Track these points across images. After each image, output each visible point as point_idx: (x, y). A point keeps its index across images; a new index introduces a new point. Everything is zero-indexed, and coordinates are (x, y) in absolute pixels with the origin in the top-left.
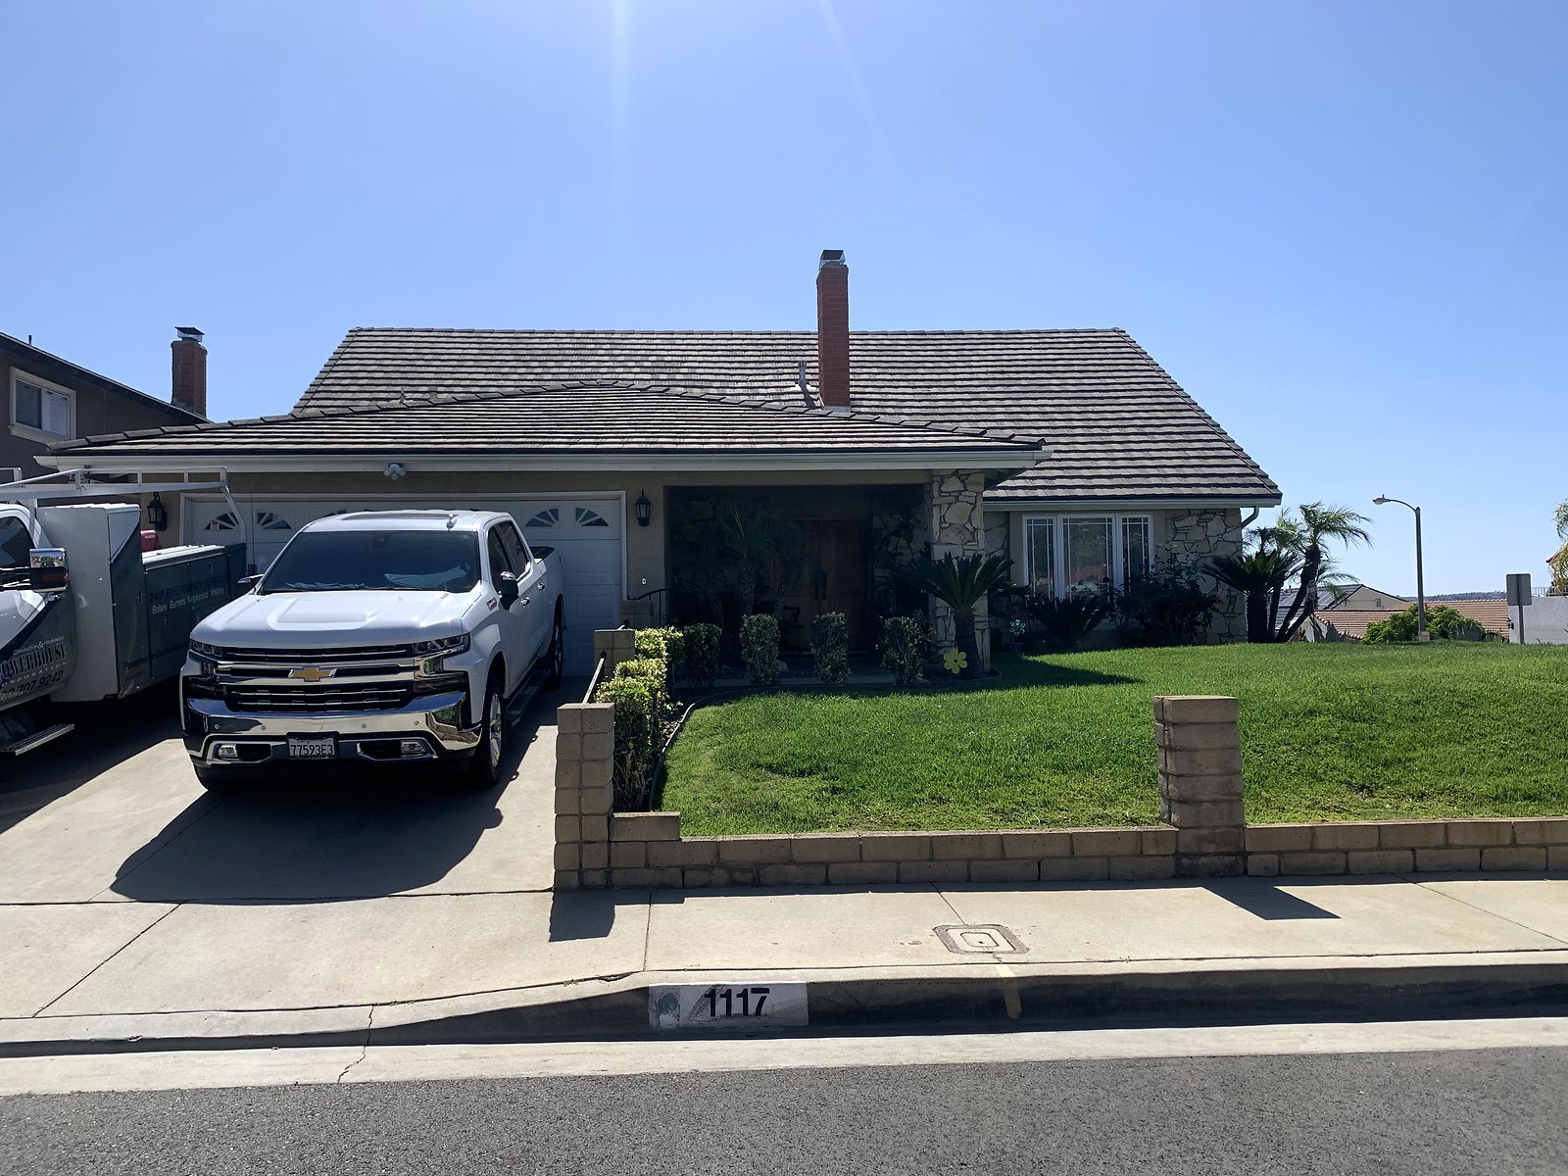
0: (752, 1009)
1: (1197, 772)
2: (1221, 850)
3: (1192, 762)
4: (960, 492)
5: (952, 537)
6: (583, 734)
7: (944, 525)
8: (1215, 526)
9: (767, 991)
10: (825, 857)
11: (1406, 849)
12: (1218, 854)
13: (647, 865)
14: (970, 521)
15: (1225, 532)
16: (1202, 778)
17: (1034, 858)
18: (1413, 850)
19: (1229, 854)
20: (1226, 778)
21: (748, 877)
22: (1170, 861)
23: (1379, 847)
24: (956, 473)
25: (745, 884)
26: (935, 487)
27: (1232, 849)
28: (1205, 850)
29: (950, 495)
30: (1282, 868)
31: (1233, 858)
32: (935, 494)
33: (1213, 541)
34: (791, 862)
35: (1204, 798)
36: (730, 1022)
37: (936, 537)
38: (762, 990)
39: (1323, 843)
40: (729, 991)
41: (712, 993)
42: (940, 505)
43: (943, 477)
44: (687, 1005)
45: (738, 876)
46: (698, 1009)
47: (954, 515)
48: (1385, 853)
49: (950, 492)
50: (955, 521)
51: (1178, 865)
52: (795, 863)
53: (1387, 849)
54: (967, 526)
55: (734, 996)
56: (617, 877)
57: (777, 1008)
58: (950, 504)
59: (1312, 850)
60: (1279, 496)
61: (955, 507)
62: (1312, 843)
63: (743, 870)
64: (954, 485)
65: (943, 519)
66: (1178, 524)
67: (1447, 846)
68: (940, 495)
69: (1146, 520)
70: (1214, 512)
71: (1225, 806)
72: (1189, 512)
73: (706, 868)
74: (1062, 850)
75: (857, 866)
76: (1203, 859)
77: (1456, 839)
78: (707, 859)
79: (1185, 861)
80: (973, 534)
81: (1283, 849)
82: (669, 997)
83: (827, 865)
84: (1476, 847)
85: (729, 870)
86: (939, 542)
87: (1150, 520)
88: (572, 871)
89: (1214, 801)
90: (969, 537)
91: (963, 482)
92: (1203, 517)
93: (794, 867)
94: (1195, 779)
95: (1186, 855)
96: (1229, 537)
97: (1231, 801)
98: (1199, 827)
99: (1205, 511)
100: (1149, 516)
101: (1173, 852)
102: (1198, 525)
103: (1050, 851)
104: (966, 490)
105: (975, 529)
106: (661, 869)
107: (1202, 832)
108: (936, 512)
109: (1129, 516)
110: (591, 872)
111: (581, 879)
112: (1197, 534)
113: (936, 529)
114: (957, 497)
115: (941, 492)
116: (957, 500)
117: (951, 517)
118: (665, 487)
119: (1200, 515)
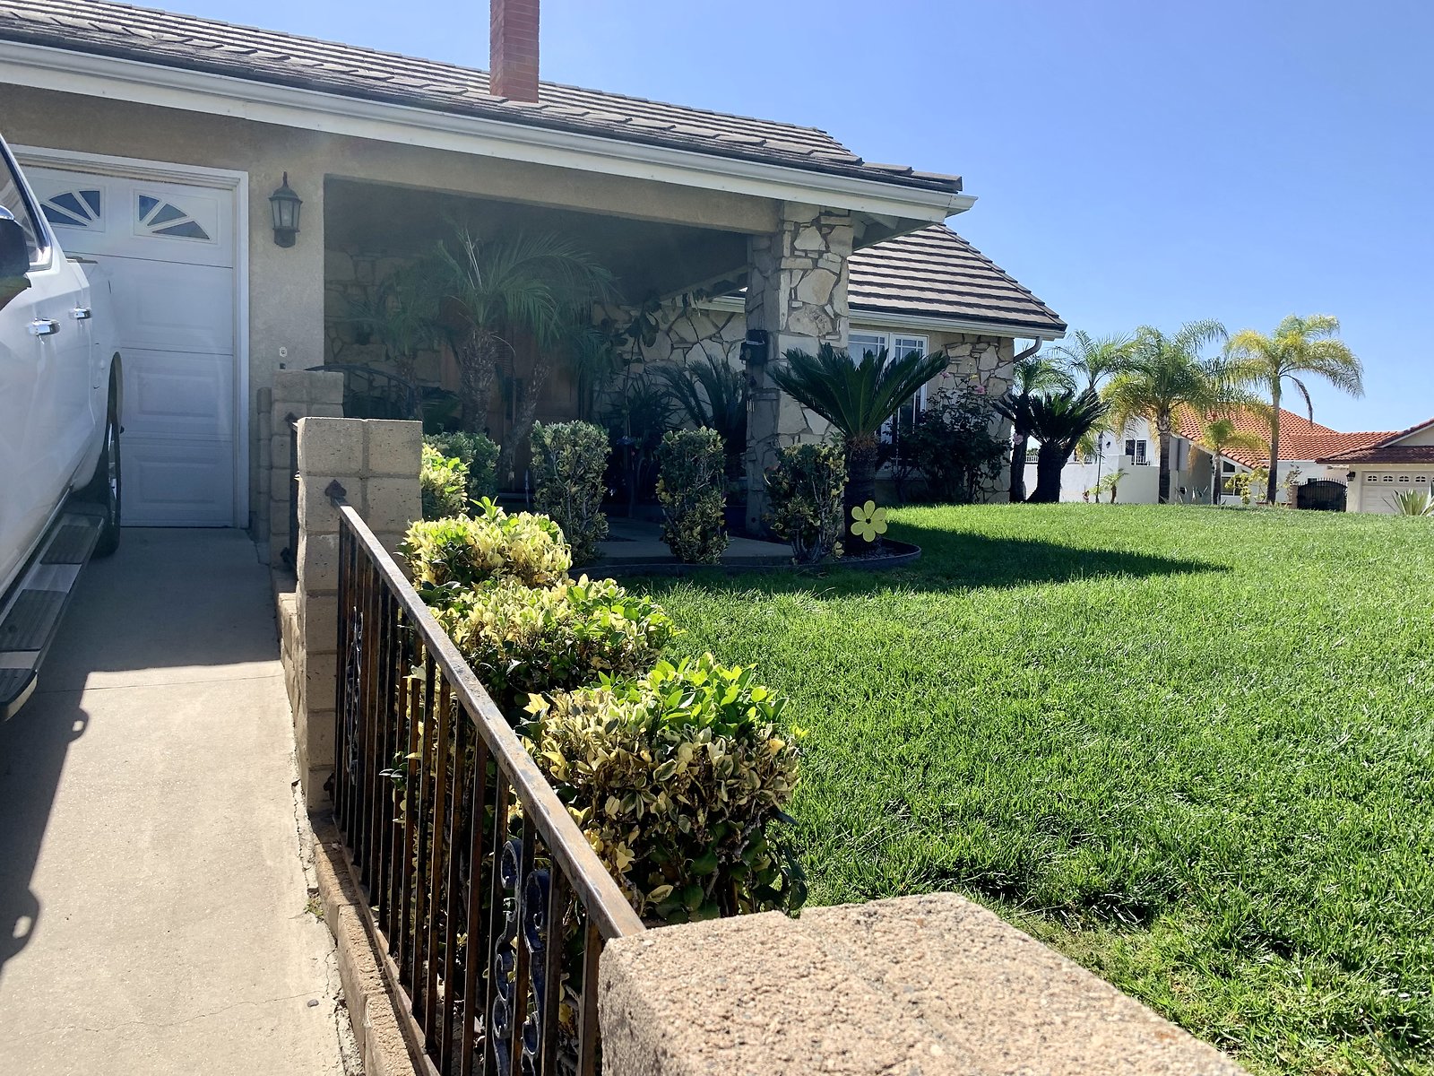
4: (821, 253)
5: (804, 323)
7: (795, 304)
8: (989, 358)
14: (831, 302)
15: (998, 366)
24: (817, 222)
26: (787, 238)
29: (806, 256)
32: (787, 252)
33: (984, 376)
37: (783, 321)
42: (791, 271)
43: (797, 223)
47: (809, 289)
49: (805, 251)
50: (813, 300)
54: (828, 308)
58: (805, 271)
60: (1062, 327)
61: (813, 276)
64: (810, 241)
65: (793, 294)
66: (951, 353)
68: (792, 254)
69: (921, 344)
70: (989, 340)
72: (963, 338)
80: (833, 322)
86: (787, 331)
87: (925, 345)
90: (829, 327)
91: (824, 237)
92: (977, 345)
96: (1001, 372)
99: (980, 336)
100: (924, 339)
102: (971, 355)
104: (828, 250)
105: (837, 315)
108: (784, 278)
109: (903, 337)
112: (970, 367)
113: (784, 308)
114: (815, 262)
115: (793, 249)
116: (816, 266)
117: (807, 292)
118: (326, 175)
119: (974, 343)
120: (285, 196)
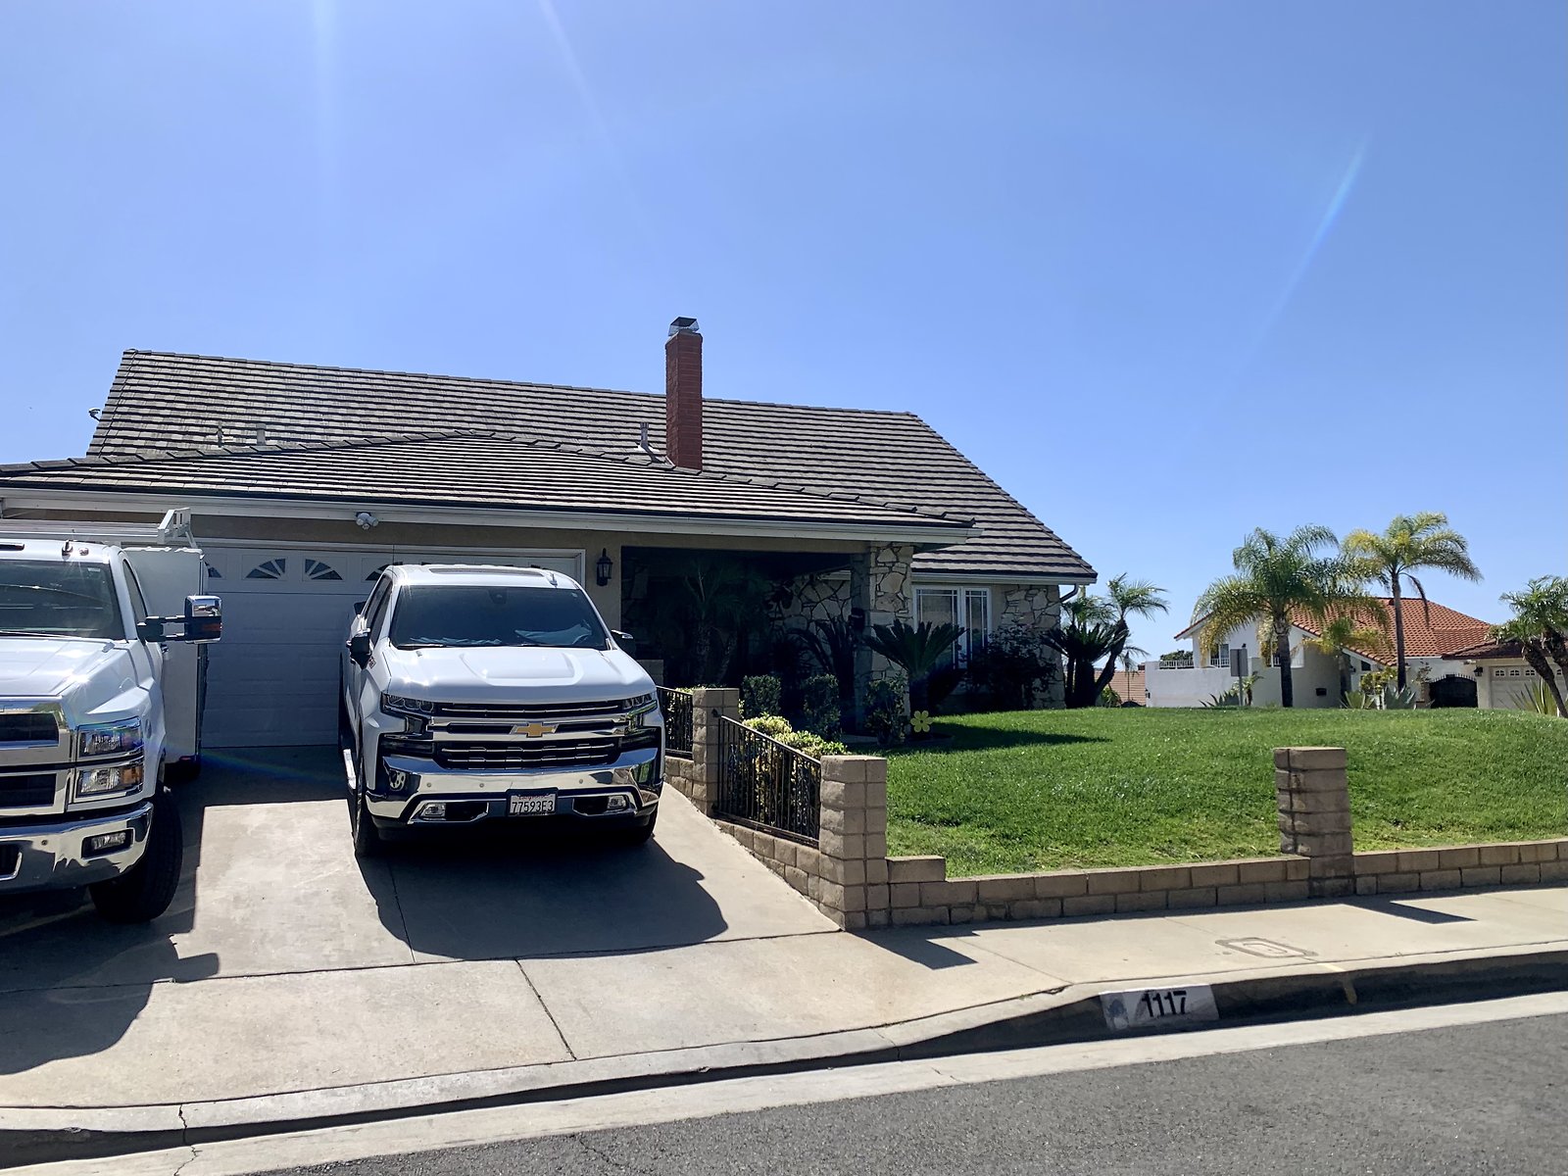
0: (1178, 1009)
1: (1321, 810)
2: (1338, 874)
3: (1318, 801)
4: (894, 563)
5: (888, 606)
7: (879, 594)
8: (1040, 600)
9: (1183, 993)
10: (1060, 892)
11: (1455, 869)
12: (1336, 877)
13: (920, 906)
14: (901, 591)
15: (1047, 606)
16: (1325, 815)
17: (1212, 886)
18: (1460, 869)
19: (1343, 877)
20: (1340, 814)
21: (1001, 913)
22: (1305, 883)
23: (1439, 869)
24: (890, 545)
25: (1000, 919)
26: (873, 556)
27: (1345, 874)
28: (1328, 875)
29: (885, 566)
30: (1379, 889)
31: (1346, 881)
32: (873, 565)
33: (1037, 614)
34: (1035, 897)
35: (1326, 831)
36: (1165, 1020)
37: (872, 604)
38: (1180, 992)
39: (1404, 866)
40: (1158, 995)
41: (1147, 997)
42: (876, 575)
43: (879, 548)
44: (1131, 1007)
45: (994, 912)
46: (1140, 1012)
48: (1443, 872)
49: (884, 563)
50: (889, 590)
51: (1311, 888)
52: (1039, 899)
53: (1446, 870)
54: (900, 595)
55: (1162, 998)
56: (897, 916)
57: (1196, 1006)
58: (884, 574)
59: (1397, 872)
60: (1094, 576)
61: (889, 577)
62: (1397, 866)
63: (997, 907)
64: (887, 556)
65: (878, 588)
66: (1009, 598)
67: (1480, 865)
68: (876, 566)
69: (985, 593)
70: (1039, 588)
71: (1340, 837)
72: (1019, 587)
73: (969, 906)
74: (1231, 878)
75: (1086, 900)
76: (1327, 882)
77: (1485, 860)
78: (968, 897)
79: (1315, 884)
80: (903, 603)
81: (1379, 871)
82: (1117, 1002)
83: (1062, 899)
84: (1496, 865)
85: (988, 906)
86: (875, 610)
87: (988, 593)
88: (859, 912)
89: (1333, 834)
90: (901, 606)
91: (895, 553)
92: (1030, 592)
93: (1036, 902)
94: (1319, 816)
95: (1316, 879)
96: (1051, 611)
97: (1344, 833)
98: (1322, 856)
99: (1031, 587)
100: (987, 589)
101: (1307, 877)
102: (1025, 599)
103: (1224, 880)
104: (898, 562)
105: (905, 598)
106: (932, 907)
107: (1326, 859)
108: (872, 580)
109: (970, 589)
110: (874, 912)
111: (867, 920)
112: (1025, 608)
113: (873, 596)
114: (890, 568)
115: (877, 562)
116: (891, 571)
117: (886, 586)
118: (622, 547)
119: (1027, 590)
120: (604, 561)
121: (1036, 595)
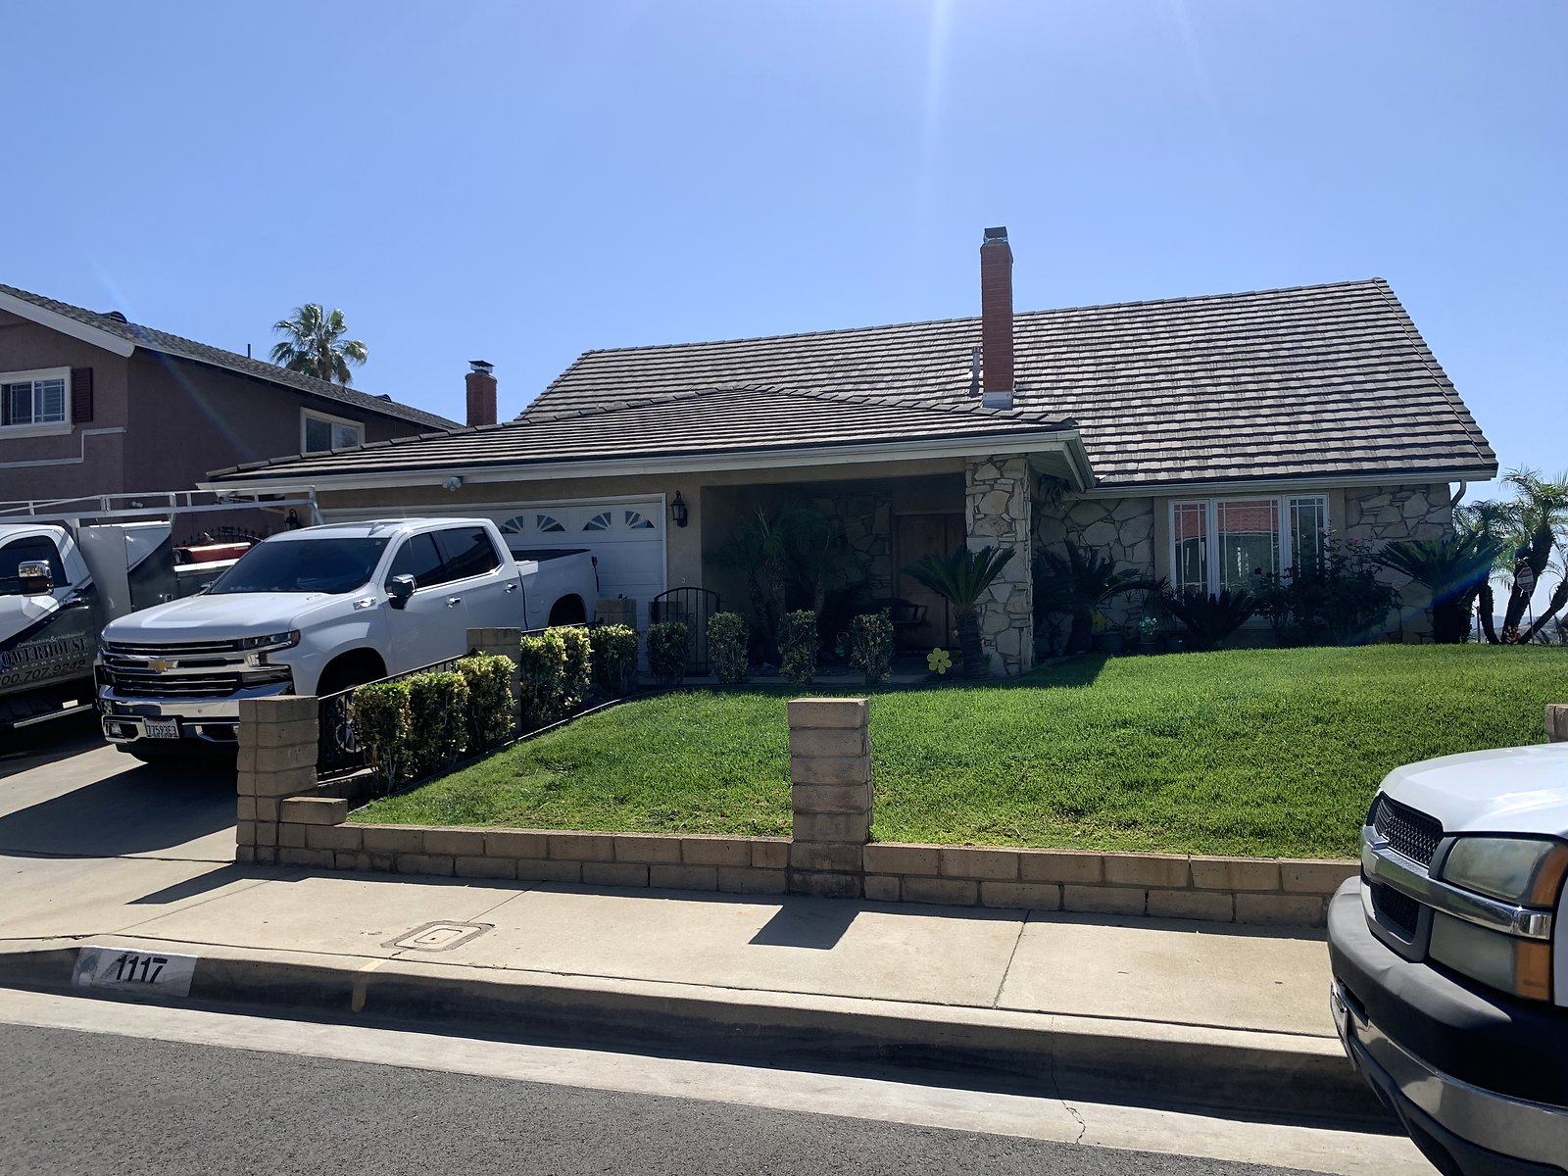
0: (148, 977)
1: (812, 781)
2: (836, 868)
3: (808, 769)
4: (995, 480)
5: (987, 528)
6: (258, 723)
7: (978, 517)
8: (1415, 505)
9: (165, 961)
10: (453, 849)
11: (1052, 883)
12: (833, 872)
13: (306, 847)
14: (1007, 511)
15: (1429, 512)
16: (818, 788)
18: (1061, 885)
19: (845, 873)
20: (844, 789)
21: (387, 864)
22: (781, 876)
23: (1020, 879)
24: (991, 459)
25: (384, 871)
26: (969, 474)
27: (848, 868)
28: (818, 867)
29: (984, 484)
30: (904, 893)
31: (849, 878)
32: (969, 484)
33: (1411, 523)
34: (423, 853)
35: (818, 809)
36: (129, 986)
37: (970, 529)
38: (161, 960)
39: (953, 869)
40: (137, 958)
41: (124, 959)
42: (974, 495)
43: (975, 464)
44: (104, 964)
45: (378, 862)
46: (109, 972)
47: (987, 506)
48: (1027, 886)
49: (984, 481)
50: (992, 512)
51: (789, 880)
52: (430, 855)
53: (1029, 882)
54: (1005, 516)
55: (139, 962)
56: (283, 853)
57: (168, 978)
58: (984, 494)
59: (940, 876)
60: (1495, 467)
61: (991, 496)
62: (939, 867)
63: (382, 858)
64: (989, 473)
65: (977, 509)
66: (1365, 505)
67: (1104, 883)
68: (973, 485)
69: (1320, 501)
70: (1414, 489)
71: (841, 819)
72: (1380, 490)
73: (352, 852)
74: (672, 856)
75: (480, 861)
76: (816, 877)
77: (1115, 876)
78: (353, 844)
79: (797, 877)
80: (1010, 525)
81: (905, 872)
82: (92, 958)
83: (454, 857)
84: (1141, 887)
85: (372, 856)
86: (973, 535)
87: (1325, 502)
88: (250, 846)
89: (830, 814)
90: (1005, 528)
91: (999, 468)
92: (1398, 495)
93: (426, 857)
94: (810, 789)
95: (798, 870)
96: (1435, 517)
97: (849, 815)
98: (812, 841)
99: (1401, 489)
100: (1324, 497)
101: (785, 866)
102: (1391, 505)
103: (660, 857)
104: (1002, 477)
105: (1013, 519)
106: (317, 850)
107: (818, 846)
108: (969, 502)
109: (1298, 498)
110: (263, 848)
111: (255, 854)
112: (1392, 515)
113: (970, 520)
114: (992, 486)
115: (975, 480)
116: (993, 489)
118: (701, 487)
119: (1394, 494)
120: (676, 503)
121: (1408, 498)
